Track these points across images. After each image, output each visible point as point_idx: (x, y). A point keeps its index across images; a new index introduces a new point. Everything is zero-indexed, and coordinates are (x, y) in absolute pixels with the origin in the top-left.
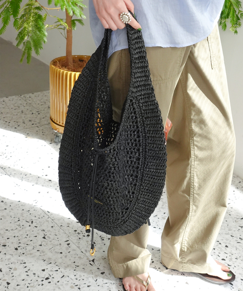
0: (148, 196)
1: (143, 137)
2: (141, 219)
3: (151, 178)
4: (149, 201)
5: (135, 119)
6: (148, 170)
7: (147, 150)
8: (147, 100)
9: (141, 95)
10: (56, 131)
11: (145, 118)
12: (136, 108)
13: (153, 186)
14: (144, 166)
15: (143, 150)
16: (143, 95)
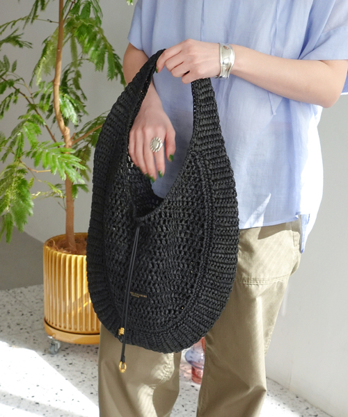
0: (213, 293)
1: (209, 208)
2: (202, 327)
3: (218, 267)
4: (214, 301)
5: (199, 181)
6: (213, 255)
7: (214, 226)
8: (215, 155)
9: (207, 150)
10: (51, 337)
11: (213, 181)
12: (200, 166)
13: (220, 279)
14: (209, 249)
15: (208, 226)
16: (210, 149)
